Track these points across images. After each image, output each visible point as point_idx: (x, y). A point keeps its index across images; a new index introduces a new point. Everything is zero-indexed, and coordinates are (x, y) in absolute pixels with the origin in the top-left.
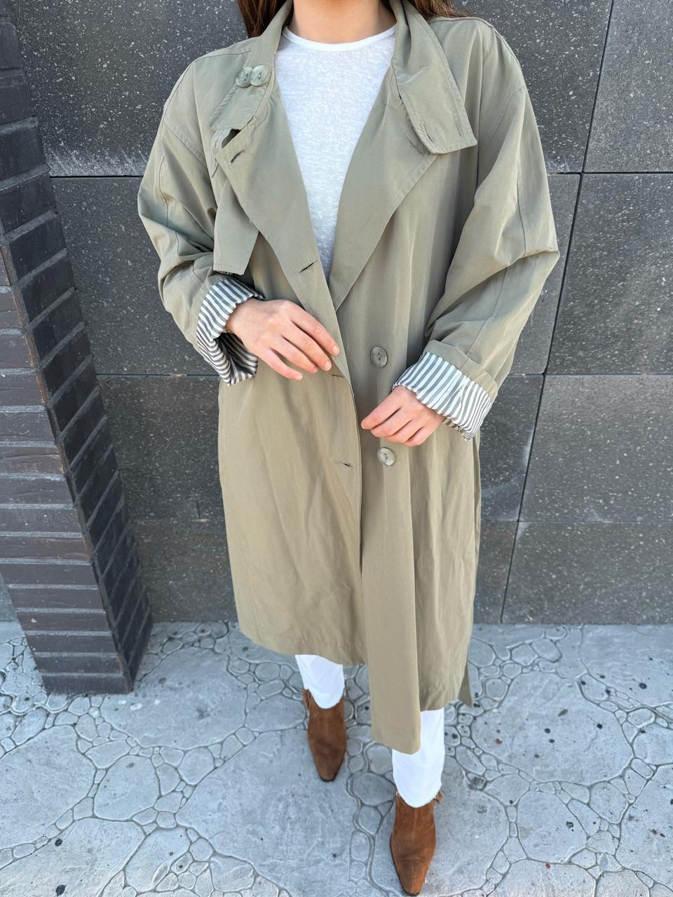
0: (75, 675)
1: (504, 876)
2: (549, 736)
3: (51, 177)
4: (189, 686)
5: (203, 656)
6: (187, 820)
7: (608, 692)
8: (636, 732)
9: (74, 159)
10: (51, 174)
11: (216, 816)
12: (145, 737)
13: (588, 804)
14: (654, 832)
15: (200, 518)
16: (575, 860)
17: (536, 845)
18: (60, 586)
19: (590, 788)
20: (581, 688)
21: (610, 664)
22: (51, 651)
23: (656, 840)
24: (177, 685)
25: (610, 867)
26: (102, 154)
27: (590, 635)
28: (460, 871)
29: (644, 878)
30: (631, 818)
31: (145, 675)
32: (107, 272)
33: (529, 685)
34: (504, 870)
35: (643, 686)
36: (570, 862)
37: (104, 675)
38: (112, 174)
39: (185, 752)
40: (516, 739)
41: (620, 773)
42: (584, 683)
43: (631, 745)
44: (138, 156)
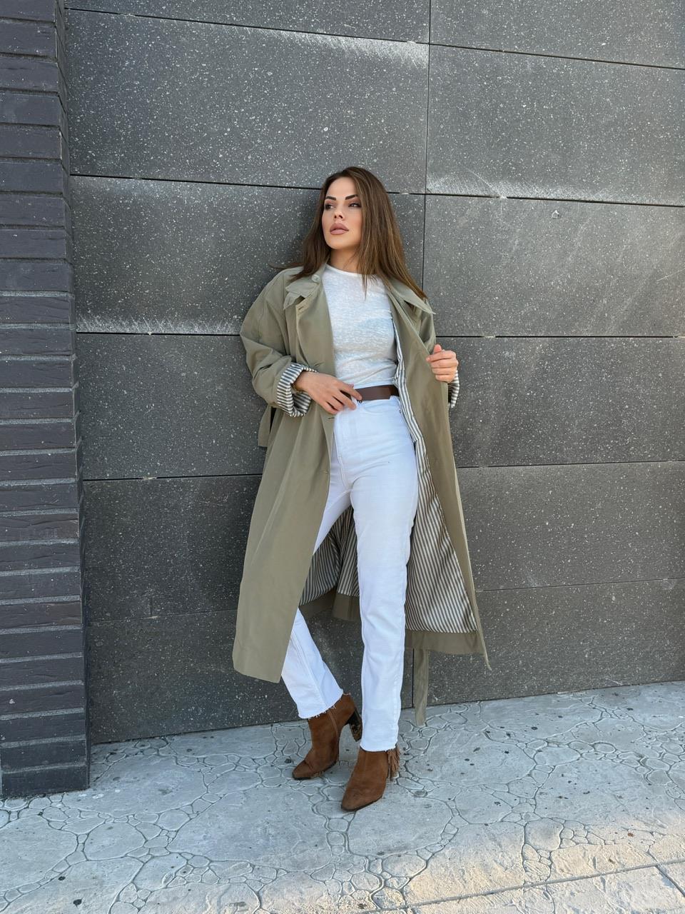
0: (37, 769)
1: (455, 835)
2: (469, 762)
3: (78, 333)
4: (144, 778)
5: (150, 759)
6: (179, 849)
7: (509, 735)
8: (535, 752)
9: (97, 321)
10: (77, 330)
11: (205, 843)
12: (116, 811)
13: (508, 792)
14: (560, 797)
15: (151, 615)
16: (506, 819)
17: (475, 816)
18: (48, 657)
19: (508, 784)
20: (487, 736)
21: (506, 720)
22: (19, 740)
23: (562, 802)
24: (132, 779)
25: (532, 819)
26: (117, 319)
27: (487, 706)
28: (420, 838)
29: (558, 820)
30: (541, 793)
31: (98, 778)
32: (107, 399)
33: (446, 738)
34: (454, 832)
35: (535, 728)
36: (502, 821)
37: (66, 766)
38: (123, 332)
39: (159, 815)
40: (443, 767)
41: (528, 772)
42: (489, 732)
43: (533, 759)
44: (142, 320)
